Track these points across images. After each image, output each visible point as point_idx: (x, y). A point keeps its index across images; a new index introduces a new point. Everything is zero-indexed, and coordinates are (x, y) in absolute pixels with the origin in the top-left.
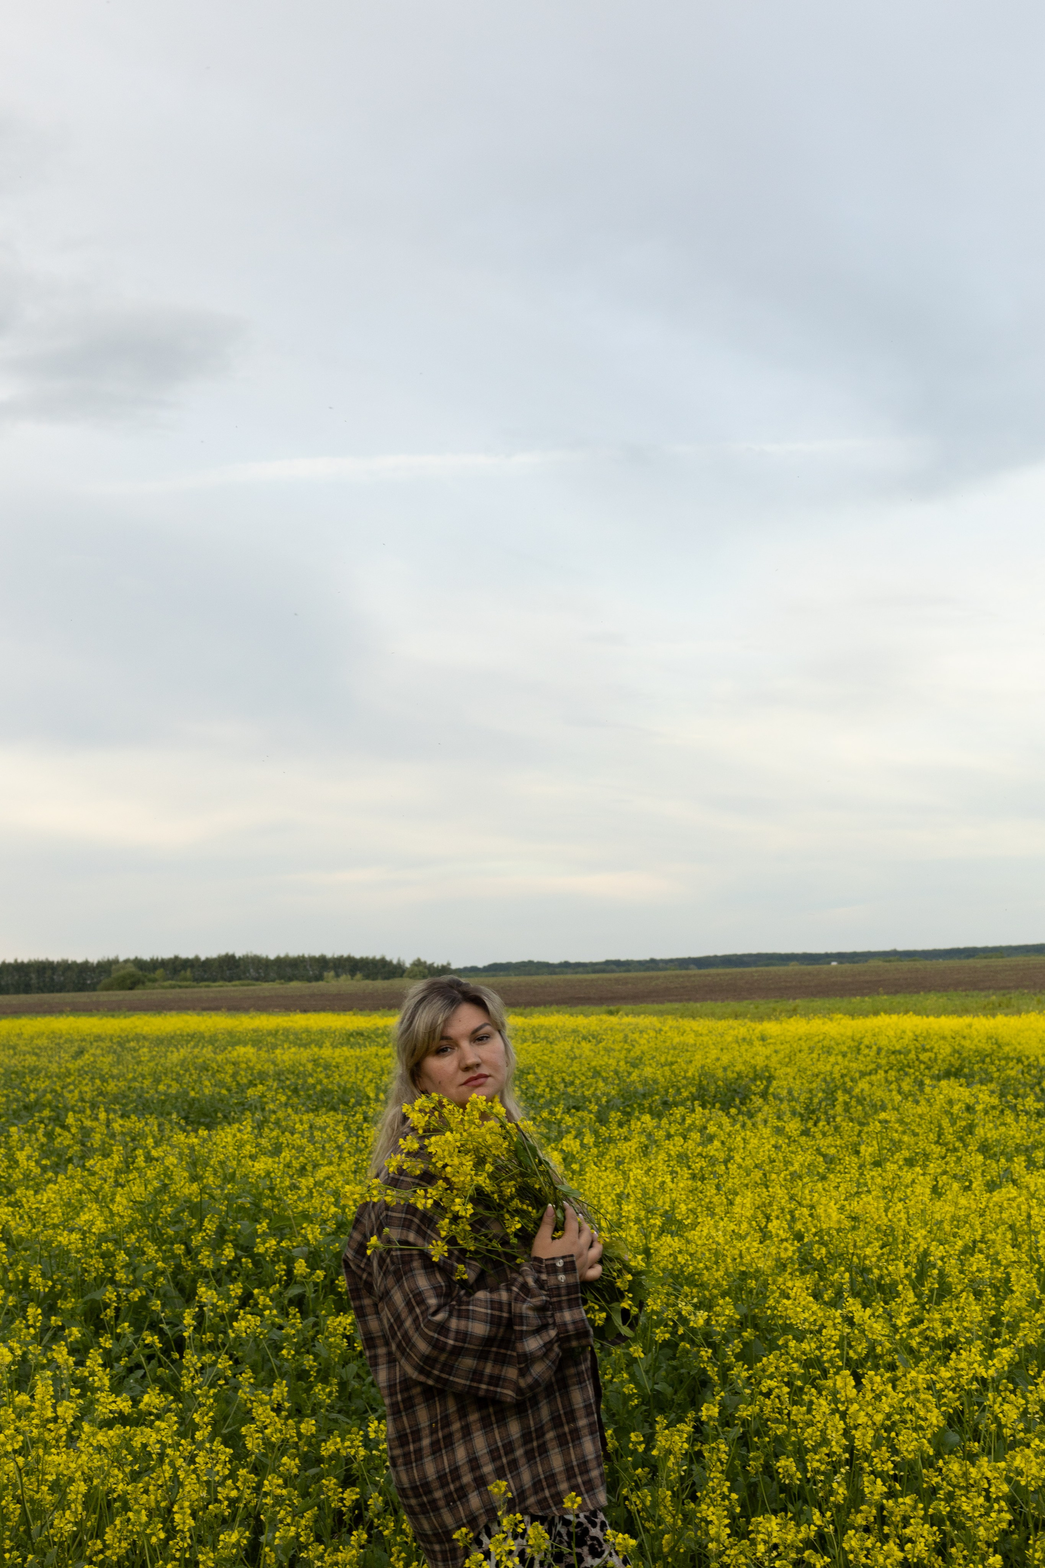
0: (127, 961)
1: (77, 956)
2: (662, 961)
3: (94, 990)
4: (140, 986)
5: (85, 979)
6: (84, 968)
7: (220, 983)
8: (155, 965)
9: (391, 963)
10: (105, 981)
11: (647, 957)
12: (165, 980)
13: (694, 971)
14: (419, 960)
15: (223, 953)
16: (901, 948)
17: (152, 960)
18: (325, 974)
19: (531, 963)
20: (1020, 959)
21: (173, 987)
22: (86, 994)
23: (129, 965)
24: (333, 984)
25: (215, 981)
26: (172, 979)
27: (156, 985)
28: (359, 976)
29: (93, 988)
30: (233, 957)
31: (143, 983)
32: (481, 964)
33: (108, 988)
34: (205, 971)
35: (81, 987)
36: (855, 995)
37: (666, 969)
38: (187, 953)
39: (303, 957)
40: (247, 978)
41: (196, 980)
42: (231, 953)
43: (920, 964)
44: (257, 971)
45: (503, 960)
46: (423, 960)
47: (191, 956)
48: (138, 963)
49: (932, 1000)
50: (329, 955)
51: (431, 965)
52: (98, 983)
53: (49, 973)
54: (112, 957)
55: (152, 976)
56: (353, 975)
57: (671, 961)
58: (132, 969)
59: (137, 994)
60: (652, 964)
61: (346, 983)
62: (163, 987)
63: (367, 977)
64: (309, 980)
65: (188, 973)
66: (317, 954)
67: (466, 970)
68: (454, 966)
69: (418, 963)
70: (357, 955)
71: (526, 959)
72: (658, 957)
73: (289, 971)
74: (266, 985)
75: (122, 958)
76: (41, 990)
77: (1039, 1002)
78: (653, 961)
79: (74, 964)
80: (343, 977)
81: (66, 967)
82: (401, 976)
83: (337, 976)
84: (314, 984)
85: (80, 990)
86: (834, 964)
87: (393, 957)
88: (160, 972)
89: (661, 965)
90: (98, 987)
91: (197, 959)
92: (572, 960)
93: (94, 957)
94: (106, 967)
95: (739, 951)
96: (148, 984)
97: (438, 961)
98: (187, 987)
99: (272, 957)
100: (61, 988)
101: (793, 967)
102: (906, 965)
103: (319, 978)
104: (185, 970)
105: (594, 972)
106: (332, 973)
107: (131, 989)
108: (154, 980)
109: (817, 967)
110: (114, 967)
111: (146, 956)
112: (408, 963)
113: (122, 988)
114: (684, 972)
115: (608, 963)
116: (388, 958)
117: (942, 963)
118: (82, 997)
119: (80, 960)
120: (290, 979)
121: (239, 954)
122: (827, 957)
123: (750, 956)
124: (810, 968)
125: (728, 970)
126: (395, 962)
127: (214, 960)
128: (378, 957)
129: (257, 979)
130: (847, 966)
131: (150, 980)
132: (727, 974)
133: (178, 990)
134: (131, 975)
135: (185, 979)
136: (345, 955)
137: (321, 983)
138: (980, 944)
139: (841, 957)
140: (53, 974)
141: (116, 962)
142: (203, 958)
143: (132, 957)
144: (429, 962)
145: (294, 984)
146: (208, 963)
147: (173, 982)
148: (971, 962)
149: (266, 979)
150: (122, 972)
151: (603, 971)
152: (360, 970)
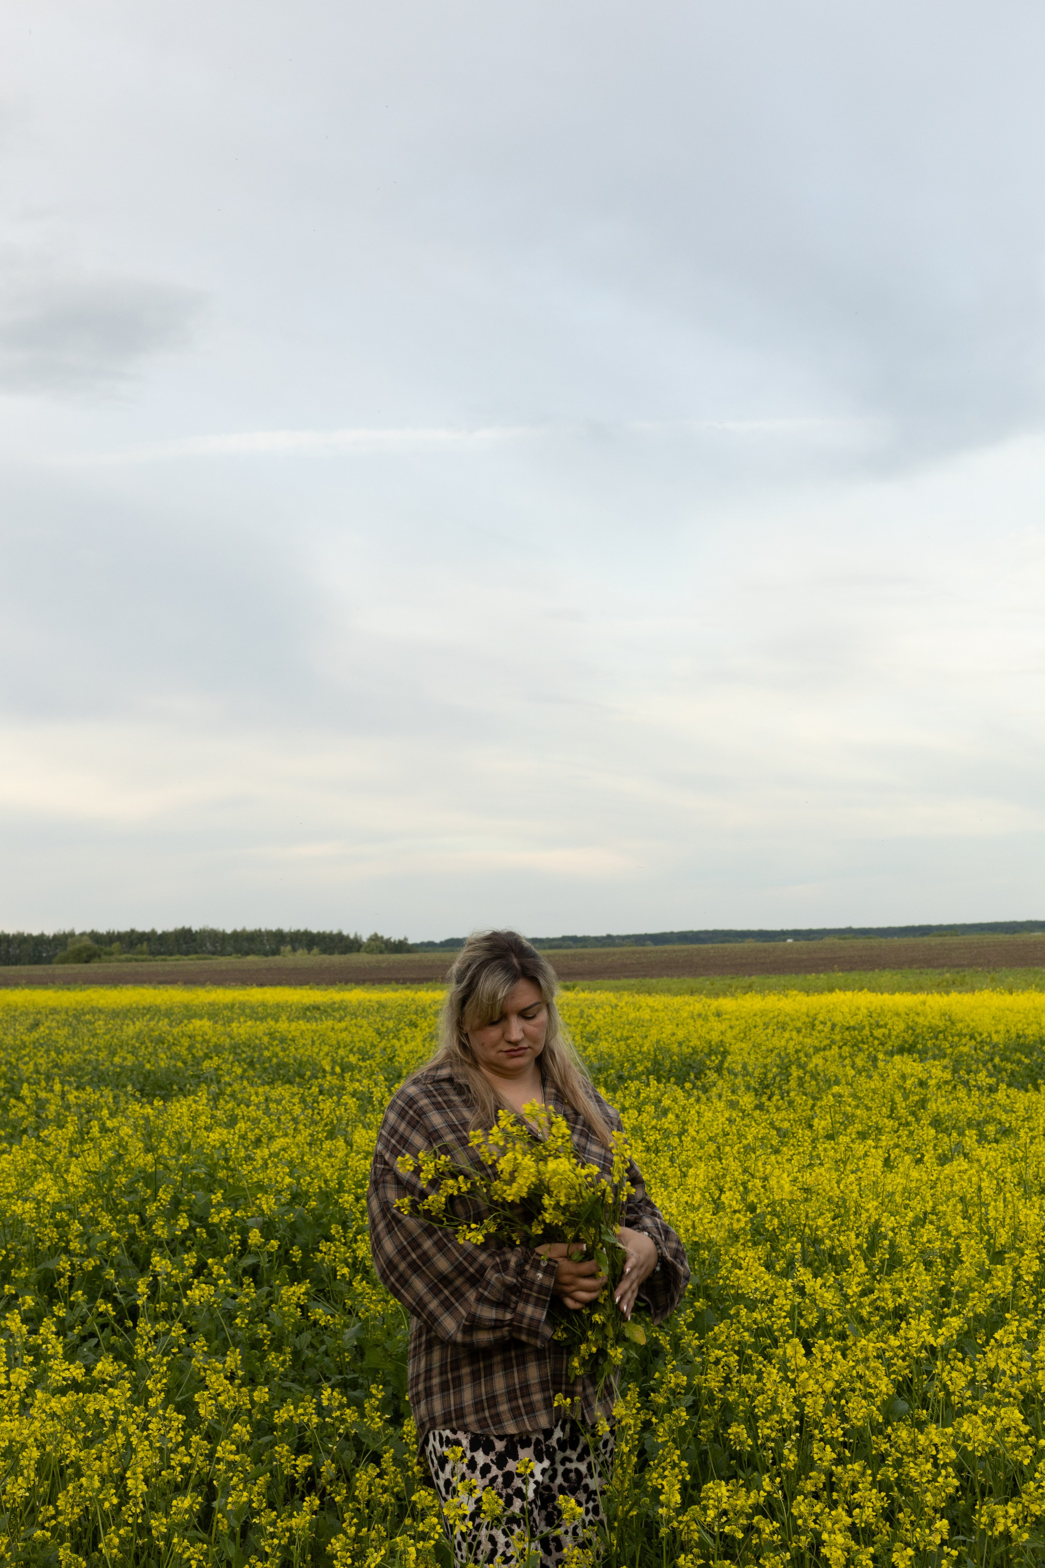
0: (83, 934)
1: (33, 929)
2: (619, 937)
3: (50, 963)
4: (96, 959)
5: (40, 952)
6: (40, 941)
7: (177, 957)
8: (111, 938)
9: (348, 937)
10: (61, 954)
11: (604, 934)
12: (121, 954)
13: (651, 948)
14: (376, 935)
15: (179, 926)
16: (856, 925)
17: (108, 933)
18: (282, 948)
20: (975, 938)
21: (129, 960)
22: (42, 966)
23: (85, 938)
24: (289, 958)
25: (171, 954)
26: (128, 953)
27: (113, 958)
28: (316, 950)
29: (49, 961)
30: (190, 930)
31: (99, 956)
32: (438, 941)
33: (63, 961)
34: (161, 945)
35: (37, 960)
36: (810, 973)
37: (621, 945)
38: (143, 927)
39: (260, 931)
40: (203, 952)
41: (152, 953)
42: (187, 926)
43: (875, 942)
44: (213, 945)
46: (380, 935)
47: (147, 929)
48: (95, 937)
49: (886, 977)
50: (286, 929)
51: (388, 940)
52: (55, 955)
53: (5, 945)
54: (67, 929)
55: (108, 949)
56: (310, 950)
57: (628, 937)
58: (88, 942)
59: (94, 967)
60: (609, 941)
61: (302, 958)
62: (119, 961)
63: (324, 951)
64: (266, 954)
65: (145, 947)
66: (274, 928)
67: (422, 944)
68: (411, 941)
69: (375, 938)
70: (314, 929)
72: (614, 933)
73: (246, 945)
74: (222, 959)
75: (78, 931)
77: (993, 980)
78: (609, 937)
79: (30, 936)
80: (300, 952)
81: (22, 940)
82: (358, 951)
83: (294, 950)
84: (271, 958)
85: (36, 963)
86: (790, 941)
87: (350, 931)
88: (116, 946)
89: (617, 941)
90: (55, 960)
91: (153, 933)
93: (50, 931)
94: (61, 941)
95: (696, 928)
96: (103, 957)
98: (143, 961)
99: (229, 931)
100: (17, 961)
101: (749, 944)
102: (861, 942)
103: (275, 952)
104: (142, 943)
105: (551, 948)
106: (289, 948)
107: (87, 962)
108: (111, 954)
109: (773, 944)
110: (70, 940)
111: (102, 929)
112: (365, 939)
113: (79, 962)
114: (640, 948)
115: (564, 939)
116: (345, 933)
117: (896, 941)
118: (38, 970)
119: (36, 932)
120: (247, 954)
121: (195, 928)
122: (782, 935)
123: (706, 932)
124: (766, 945)
125: (684, 947)
126: (352, 936)
127: (171, 934)
128: (335, 932)
129: (214, 953)
130: (802, 943)
131: (106, 954)
132: (683, 951)
133: (134, 964)
134: (87, 949)
135: (142, 953)
136: (302, 929)
137: (277, 958)
138: (934, 922)
139: (796, 934)
140: (9, 946)
141: (72, 935)
142: (159, 931)
143: (88, 930)
144: (386, 937)
145: (251, 958)
146: (165, 936)
147: (129, 956)
148: (926, 939)
149: (222, 953)
150: (78, 945)
151: (560, 947)
152: (317, 945)
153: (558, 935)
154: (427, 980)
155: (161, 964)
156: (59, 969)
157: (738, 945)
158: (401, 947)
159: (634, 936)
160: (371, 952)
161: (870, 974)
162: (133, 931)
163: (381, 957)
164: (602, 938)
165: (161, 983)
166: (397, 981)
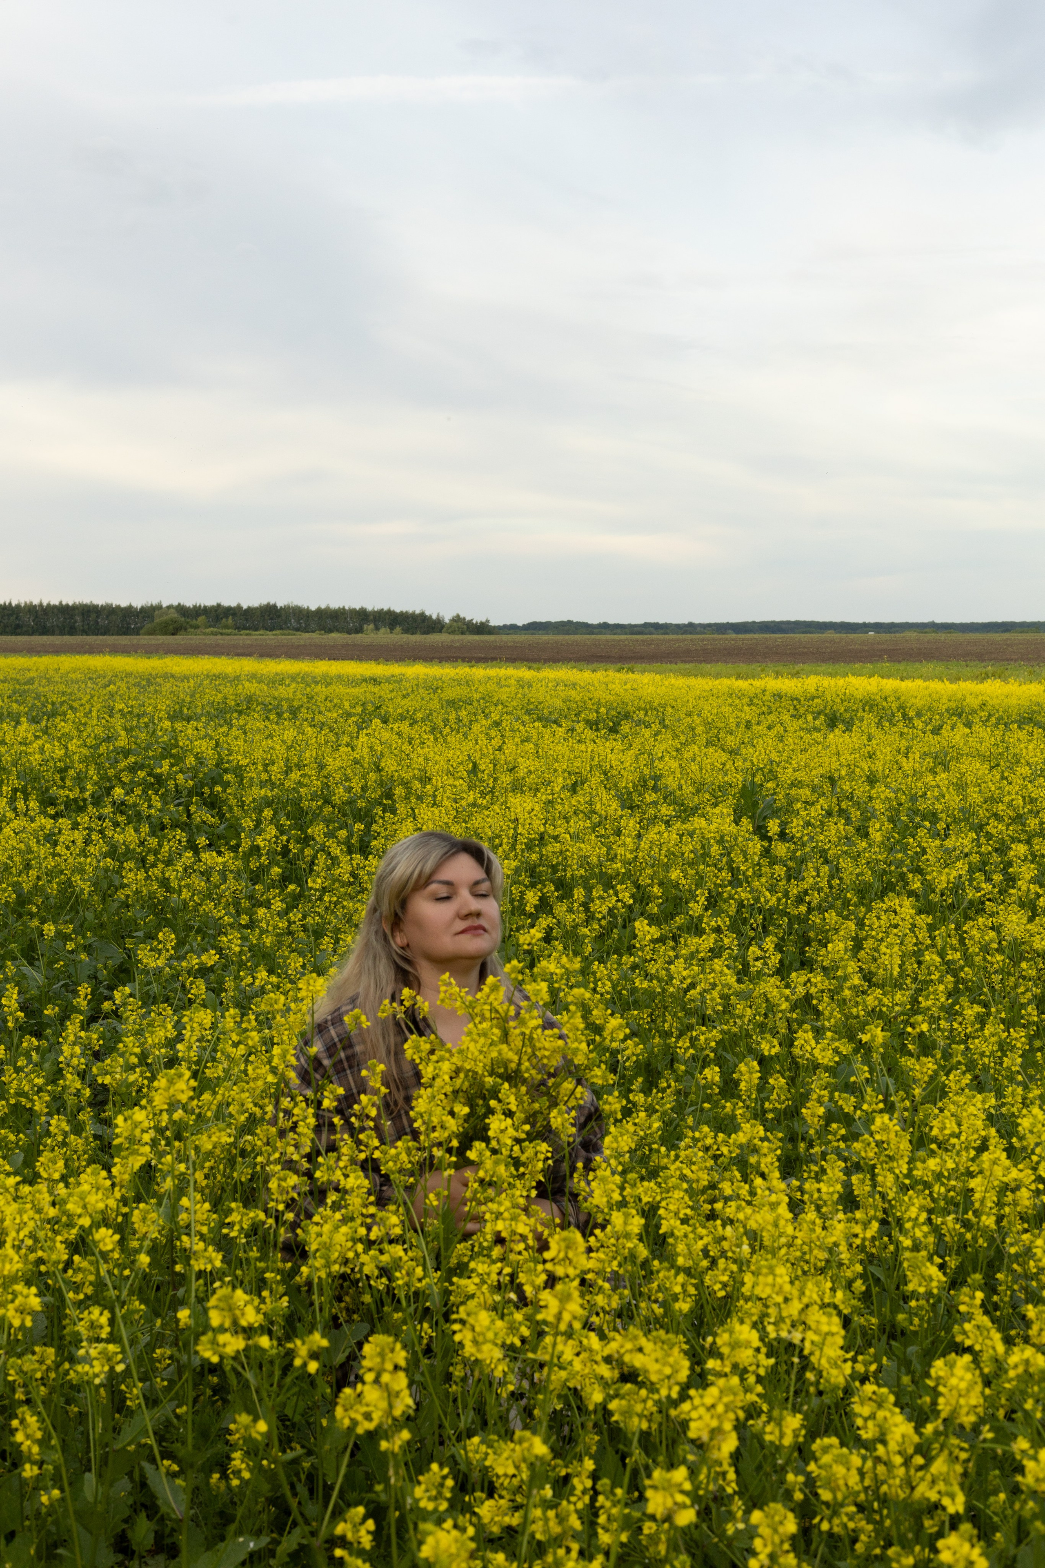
0: (169, 607)
1: (122, 601)
2: (700, 625)
3: (136, 634)
4: (182, 632)
5: (128, 623)
6: (128, 613)
7: (262, 632)
8: (198, 612)
10: (148, 626)
11: (686, 622)
12: (207, 627)
13: (731, 635)
14: (458, 616)
15: (265, 602)
16: (938, 620)
17: (195, 607)
18: (364, 626)
19: (570, 622)
21: (216, 634)
22: (129, 637)
23: (172, 610)
24: (371, 636)
25: (256, 629)
26: (214, 626)
27: (198, 631)
28: (398, 629)
29: (136, 632)
30: (275, 606)
31: (185, 629)
32: (520, 624)
33: (152, 633)
34: (247, 620)
35: (125, 631)
37: (703, 633)
38: (229, 602)
39: (344, 609)
40: (288, 628)
41: (238, 628)
42: (272, 602)
44: (298, 621)
45: (543, 619)
46: (462, 616)
47: (233, 604)
48: (181, 610)
49: (929, 667)
50: (369, 608)
51: (470, 622)
52: (142, 627)
53: (94, 615)
54: (155, 602)
55: (194, 622)
56: (392, 629)
57: (710, 625)
58: (174, 615)
59: (179, 639)
60: (690, 628)
61: (384, 636)
62: (204, 634)
63: (406, 631)
64: (349, 632)
65: (230, 621)
66: (357, 606)
67: (505, 626)
68: (492, 623)
69: (457, 619)
70: (397, 609)
71: (565, 619)
72: (696, 621)
73: (329, 621)
74: (307, 635)
75: (165, 604)
76: (85, 632)
77: (1030, 673)
78: (691, 625)
79: (118, 607)
80: (383, 630)
81: (110, 611)
82: (441, 631)
83: (377, 628)
84: (353, 636)
85: (125, 634)
86: (872, 632)
87: (432, 612)
88: (202, 619)
89: (699, 629)
90: (142, 631)
91: (239, 607)
92: (611, 621)
93: (138, 604)
94: (149, 613)
95: (778, 619)
96: (190, 630)
97: (478, 617)
98: (228, 634)
99: (313, 608)
100: (106, 632)
101: (830, 635)
103: (359, 630)
104: (228, 617)
105: (632, 633)
106: (372, 626)
107: (173, 634)
108: (196, 627)
109: (852, 635)
110: (157, 612)
111: (189, 603)
112: (447, 620)
113: (166, 634)
114: (720, 636)
115: (646, 625)
116: (427, 613)
118: (124, 640)
119: (124, 604)
120: (331, 631)
121: (280, 604)
122: (864, 627)
123: (789, 623)
124: (846, 636)
125: (764, 636)
126: (434, 617)
127: (256, 609)
128: (418, 612)
129: (298, 630)
130: (880, 635)
131: (192, 627)
133: (219, 637)
134: (173, 621)
135: (227, 627)
136: (386, 609)
137: (359, 635)
138: (1018, 619)
139: (878, 627)
140: (98, 616)
141: (159, 607)
143: (175, 603)
144: (468, 618)
145: (333, 635)
146: (250, 610)
147: (215, 629)
148: (1006, 635)
149: (306, 630)
150: (165, 618)
151: (641, 633)
152: (400, 624)
153: (641, 621)
154: (493, 659)
155: (244, 638)
156: (144, 639)
157: (816, 636)
158: (482, 628)
159: (716, 624)
160: (453, 632)
161: (917, 665)
162: (219, 605)
163: (457, 637)
164: (684, 625)
165: (238, 655)
166: (464, 660)
